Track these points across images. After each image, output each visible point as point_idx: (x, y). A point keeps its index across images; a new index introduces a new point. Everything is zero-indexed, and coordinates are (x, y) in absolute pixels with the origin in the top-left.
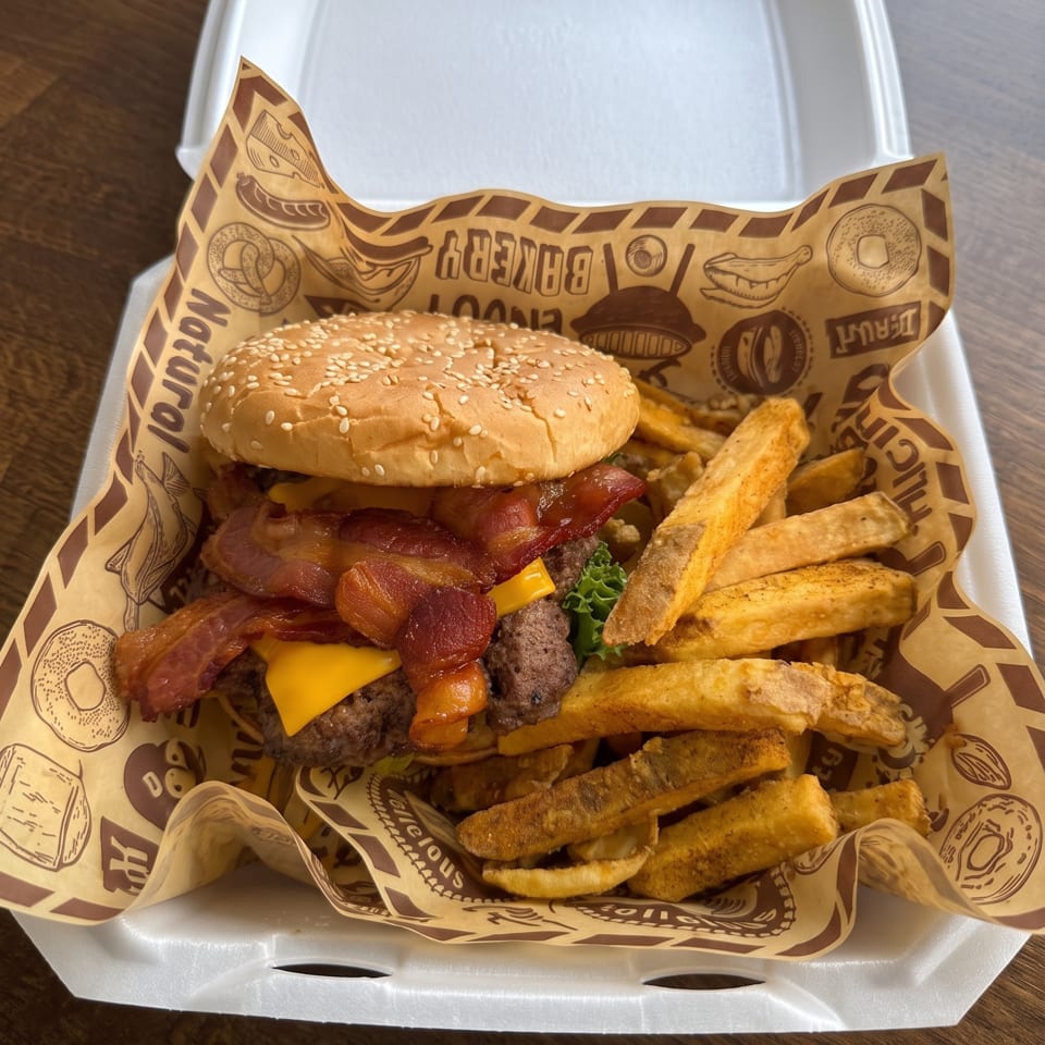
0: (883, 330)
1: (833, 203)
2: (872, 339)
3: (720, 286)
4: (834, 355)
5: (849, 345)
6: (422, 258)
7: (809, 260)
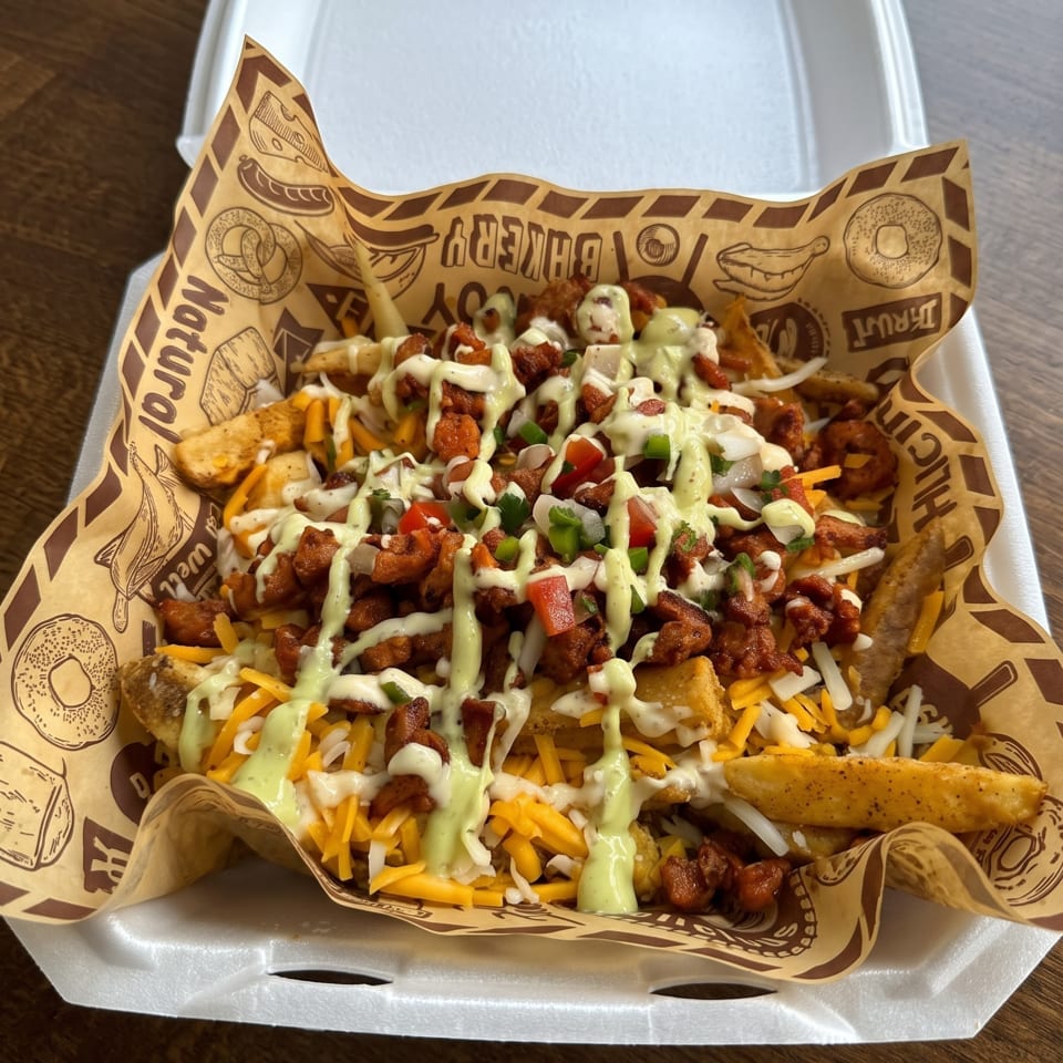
0: (903, 323)
1: (851, 193)
2: (891, 332)
3: (732, 278)
4: (852, 349)
5: (867, 338)
6: (428, 246)
7: (825, 251)
